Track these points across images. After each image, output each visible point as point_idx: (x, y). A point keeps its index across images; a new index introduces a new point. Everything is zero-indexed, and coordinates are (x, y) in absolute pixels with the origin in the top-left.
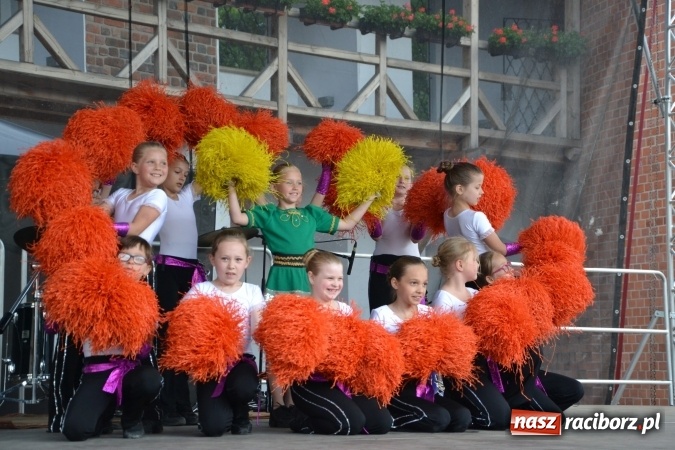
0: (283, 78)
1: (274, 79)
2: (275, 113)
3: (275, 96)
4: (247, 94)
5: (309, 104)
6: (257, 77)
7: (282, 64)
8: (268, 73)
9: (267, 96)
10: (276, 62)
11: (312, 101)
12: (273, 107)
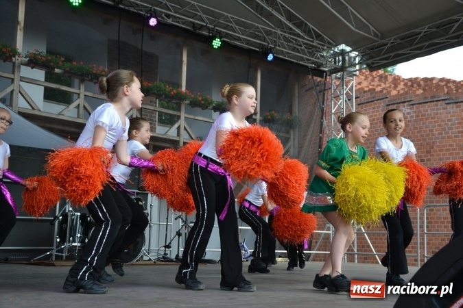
0: (182, 128)
1: (179, 128)
2: (178, 141)
3: (179, 134)
4: (168, 133)
5: (192, 138)
6: (171, 128)
7: (182, 122)
8: (176, 126)
9: (175, 134)
10: (179, 121)
11: (193, 137)
12: (177, 139)
